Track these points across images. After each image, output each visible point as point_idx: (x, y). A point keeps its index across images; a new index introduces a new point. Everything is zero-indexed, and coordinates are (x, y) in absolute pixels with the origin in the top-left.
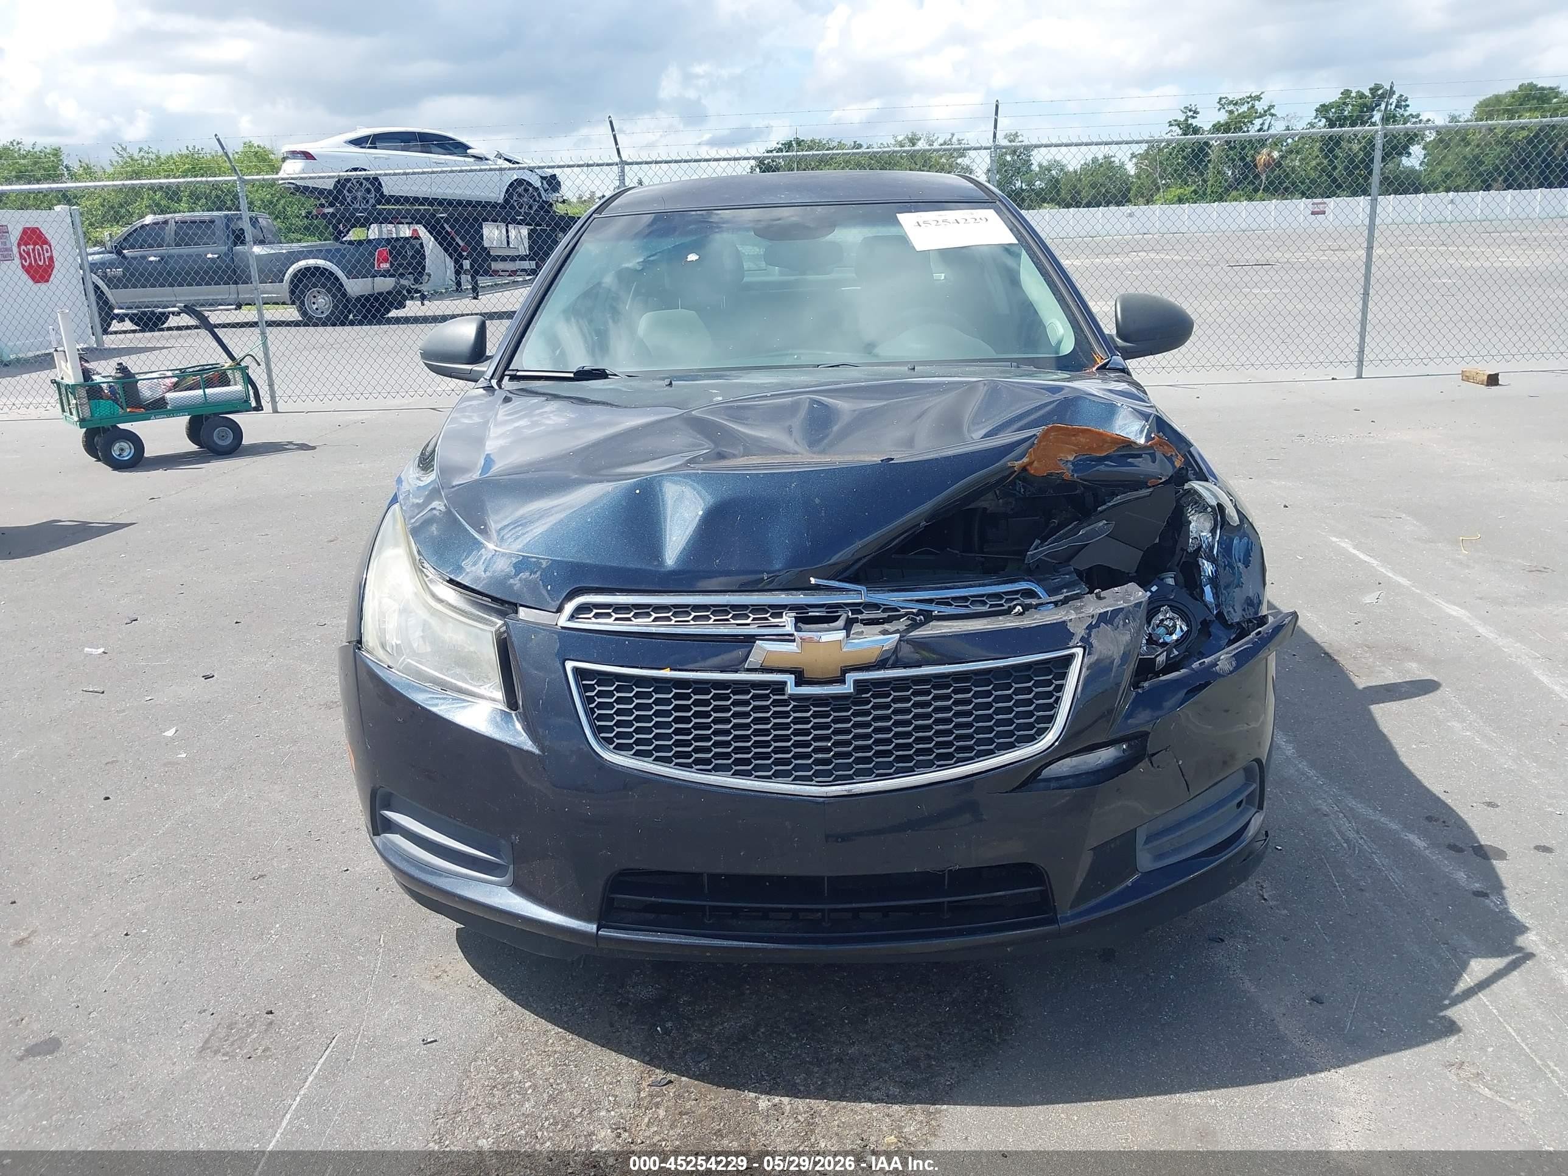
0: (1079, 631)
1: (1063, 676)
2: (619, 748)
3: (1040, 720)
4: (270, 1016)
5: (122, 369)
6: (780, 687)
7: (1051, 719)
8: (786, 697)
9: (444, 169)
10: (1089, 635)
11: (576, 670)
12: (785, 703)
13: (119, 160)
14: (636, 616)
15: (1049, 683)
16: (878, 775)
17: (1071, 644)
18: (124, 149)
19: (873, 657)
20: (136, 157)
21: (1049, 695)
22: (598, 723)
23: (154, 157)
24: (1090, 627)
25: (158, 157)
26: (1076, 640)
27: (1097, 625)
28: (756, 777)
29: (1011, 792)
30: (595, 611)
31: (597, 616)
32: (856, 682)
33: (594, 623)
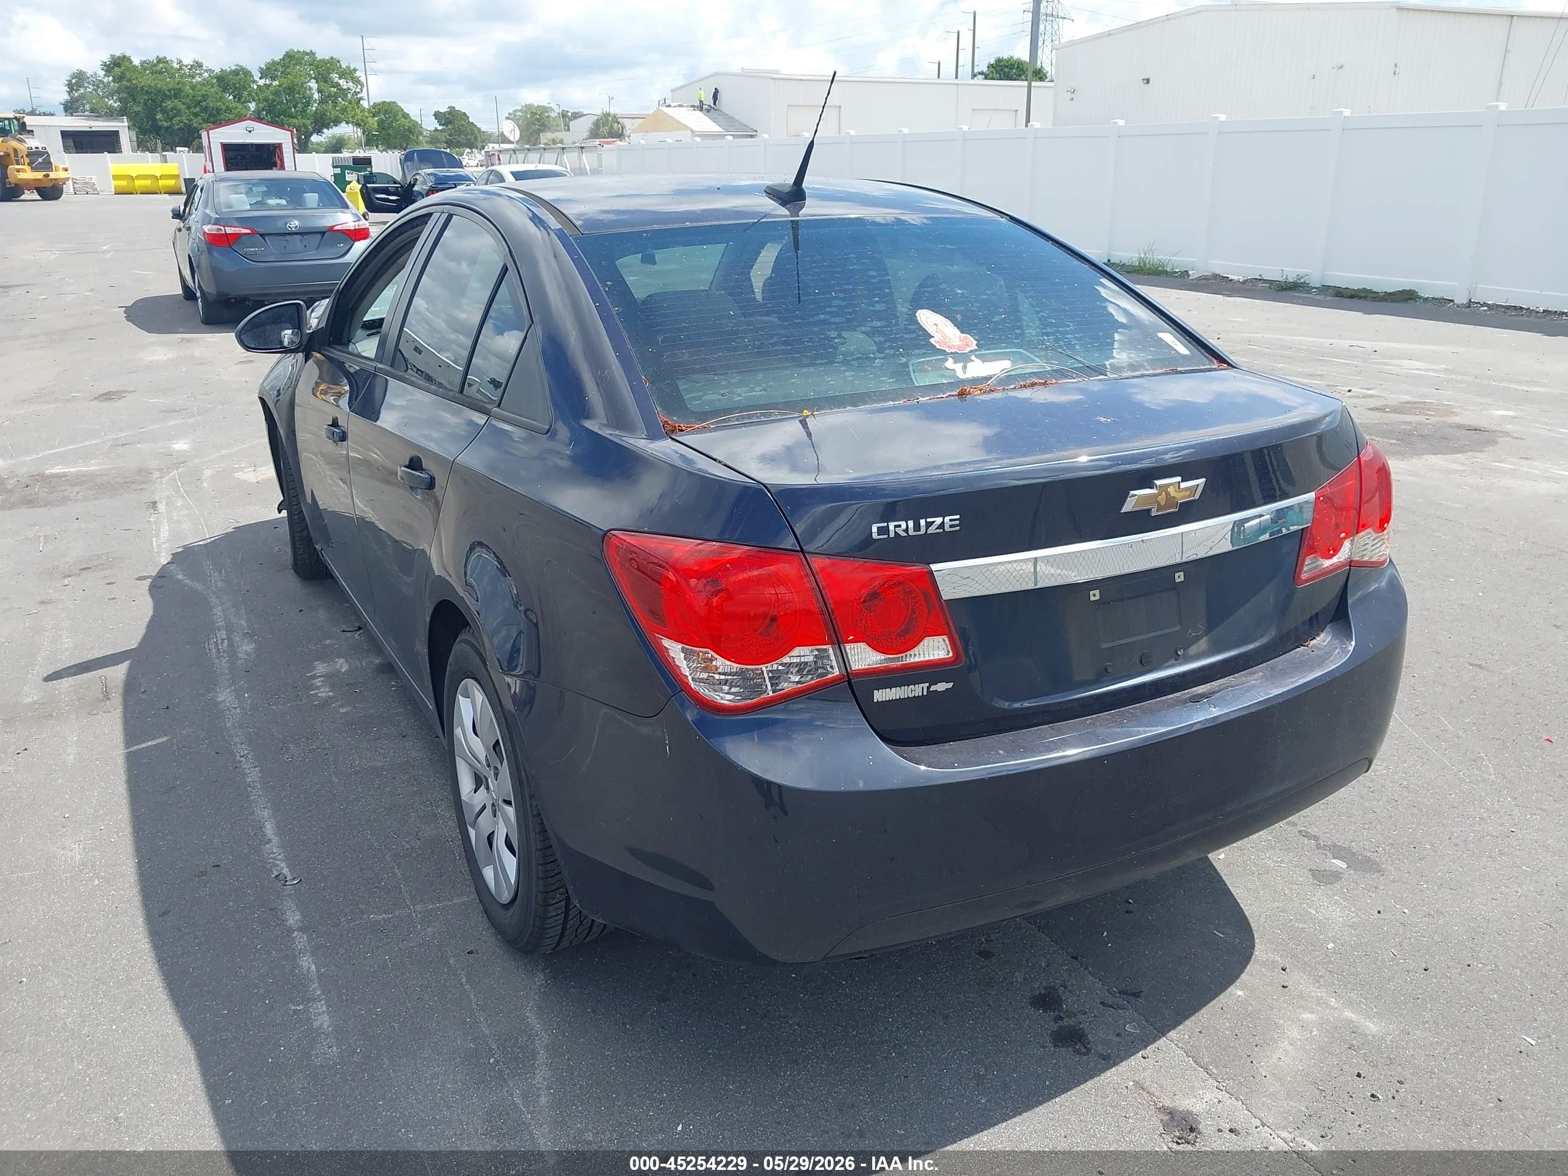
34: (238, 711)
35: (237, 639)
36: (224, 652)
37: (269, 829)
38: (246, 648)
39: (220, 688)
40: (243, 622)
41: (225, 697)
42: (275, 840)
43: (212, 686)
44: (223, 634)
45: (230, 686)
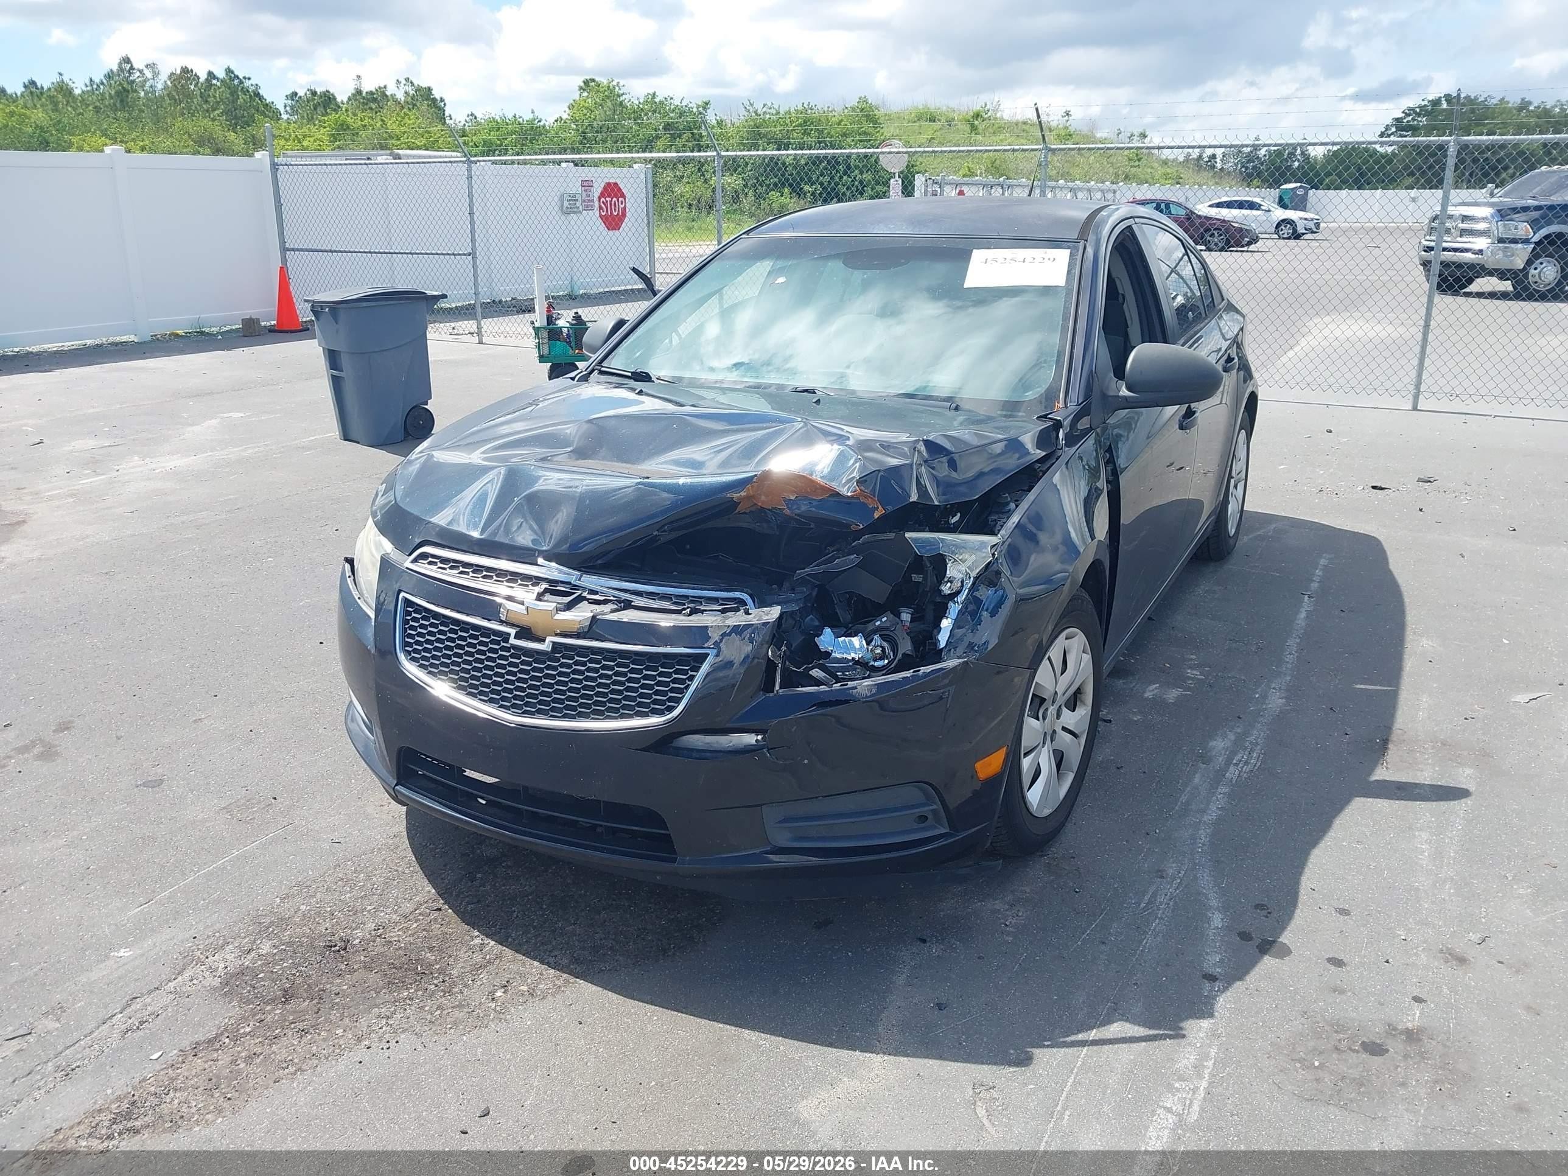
0: (715, 636)
1: (697, 669)
2: (413, 659)
3: (671, 699)
4: (273, 801)
5: (577, 317)
6: (506, 637)
7: (678, 701)
8: (509, 646)
9: (892, 150)
10: (721, 640)
11: (406, 600)
12: (507, 649)
13: (746, 114)
14: (451, 568)
15: (685, 672)
16: (551, 716)
17: (706, 645)
18: (752, 105)
19: (575, 628)
20: (759, 112)
21: (682, 681)
22: (407, 640)
23: (774, 112)
24: (724, 635)
25: (778, 113)
26: (710, 643)
27: (730, 634)
28: (480, 699)
29: (643, 750)
30: (430, 559)
31: (430, 563)
32: (554, 643)
33: (425, 568)
34: (1273, 685)
35: (1221, 759)
36: (1246, 748)
37: (1303, 615)
38: (1219, 745)
39: (1275, 711)
40: (1197, 779)
41: (1276, 701)
42: (1303, 610)
43: (1281, 716)
44: (1232, 773)
45: (1266, 709)
